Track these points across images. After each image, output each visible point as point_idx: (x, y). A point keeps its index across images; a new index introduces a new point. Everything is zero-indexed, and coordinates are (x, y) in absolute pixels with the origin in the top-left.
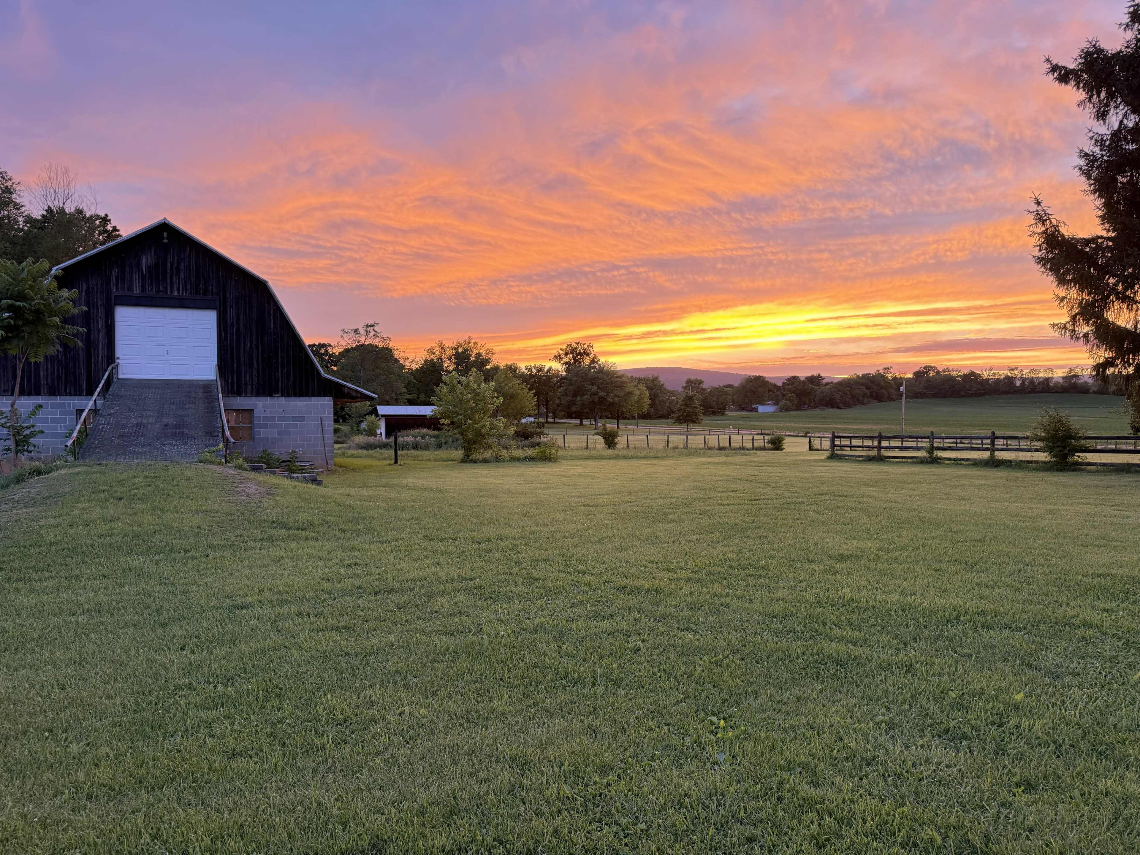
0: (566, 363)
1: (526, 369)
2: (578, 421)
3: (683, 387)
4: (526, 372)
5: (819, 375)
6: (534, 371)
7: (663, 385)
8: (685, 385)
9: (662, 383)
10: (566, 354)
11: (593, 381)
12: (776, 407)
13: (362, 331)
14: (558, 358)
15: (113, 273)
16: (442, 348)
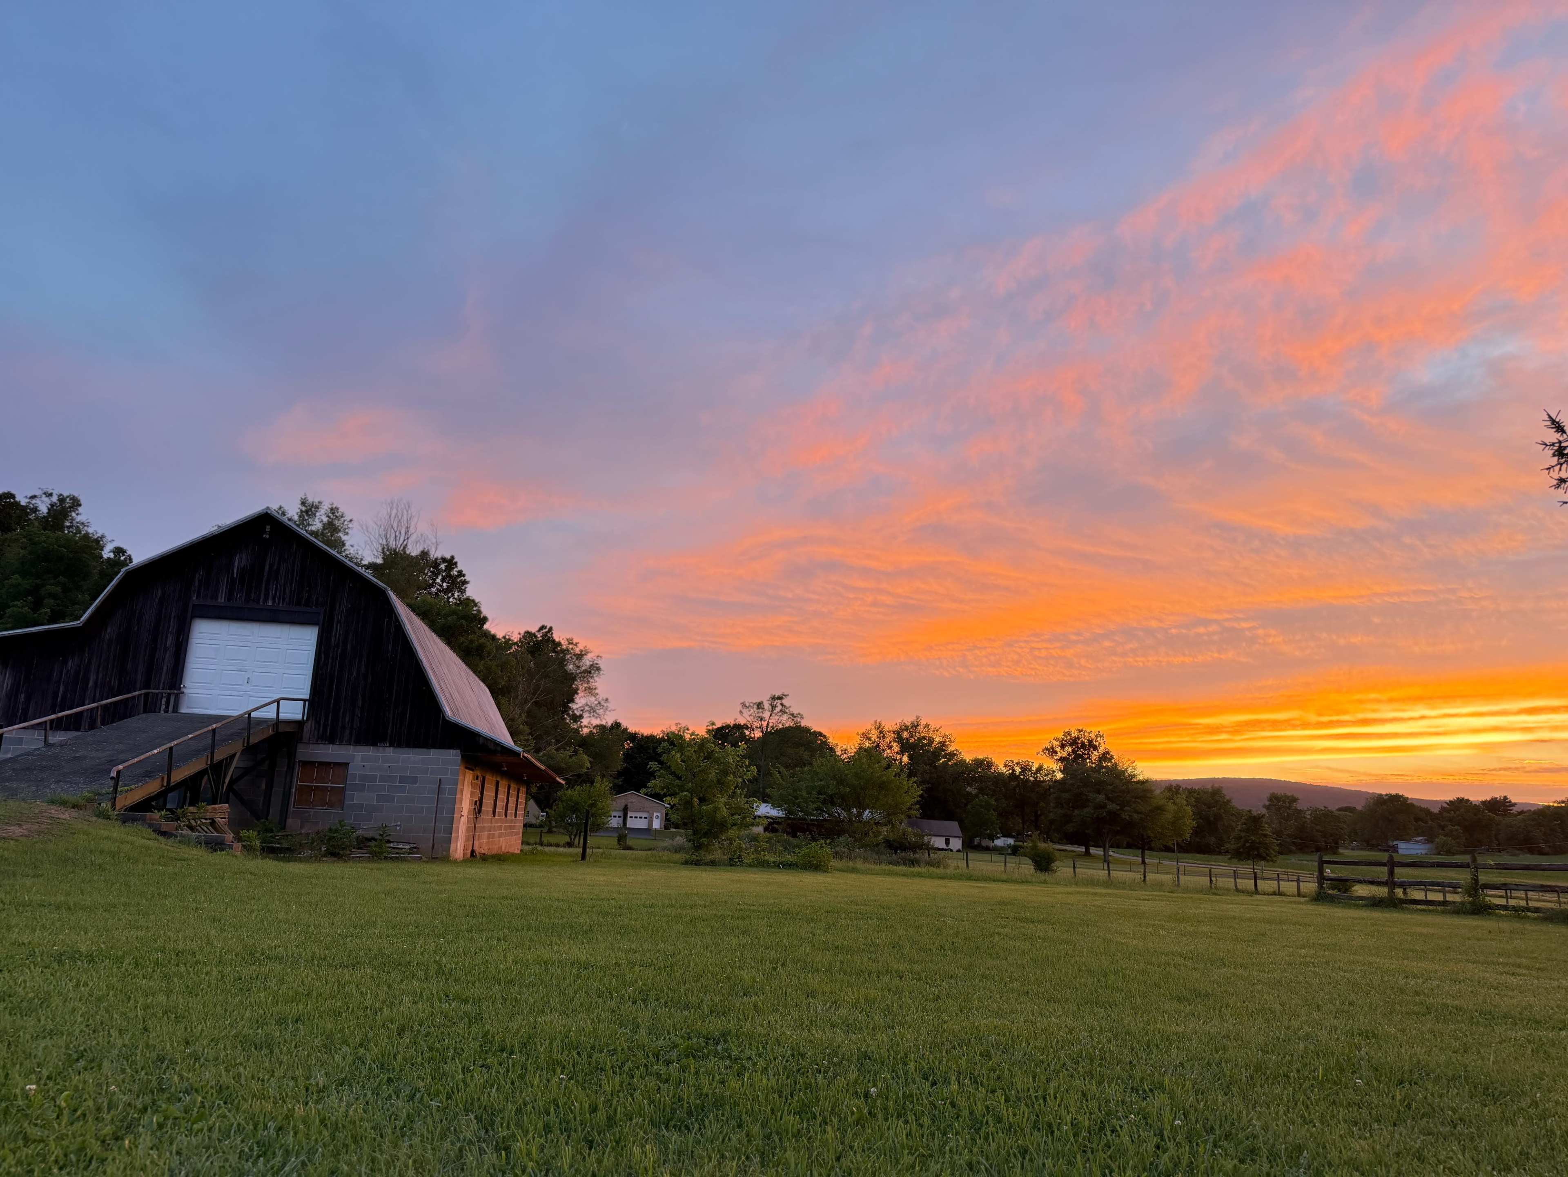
0: (1062, 759)
1: (1006, 766)
2: (1082, 849)
3: (1265, 806)
4: (1004, 770)
5: (1505, 798)
6: (1018, 770)
7: (1229, 801)
8: (1267, 803)
9: (1227, 798)
10: (1063, 746)
11: (1099, 787)
12: (1428, 846)
13: (767, 705)
14: (1052, 751)
15: (197, 576)
16: (881, 732)
